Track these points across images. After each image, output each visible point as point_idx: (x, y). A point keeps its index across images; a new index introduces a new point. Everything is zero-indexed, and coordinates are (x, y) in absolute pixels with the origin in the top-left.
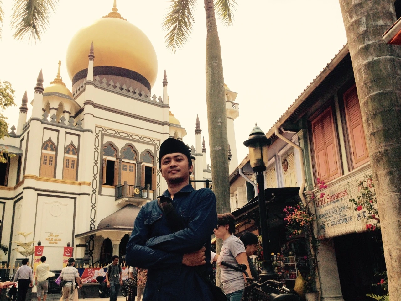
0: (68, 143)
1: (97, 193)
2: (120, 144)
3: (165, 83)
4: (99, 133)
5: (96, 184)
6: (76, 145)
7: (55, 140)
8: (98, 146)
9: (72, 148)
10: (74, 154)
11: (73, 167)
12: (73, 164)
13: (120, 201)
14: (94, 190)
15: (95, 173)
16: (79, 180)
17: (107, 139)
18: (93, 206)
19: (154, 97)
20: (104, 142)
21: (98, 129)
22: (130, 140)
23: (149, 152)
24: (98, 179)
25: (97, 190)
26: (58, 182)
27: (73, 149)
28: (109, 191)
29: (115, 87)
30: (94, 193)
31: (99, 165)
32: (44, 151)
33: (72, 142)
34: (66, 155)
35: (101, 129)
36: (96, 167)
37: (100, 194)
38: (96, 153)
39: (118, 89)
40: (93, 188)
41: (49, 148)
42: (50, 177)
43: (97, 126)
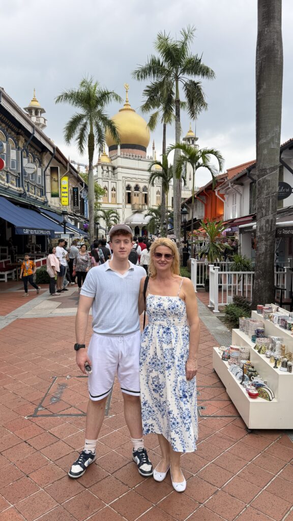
0: (112, 187)
2: (133, 185)
3: (154, 148)
4: (124, 180)
5: (124, 203)
6: (115, 187)
7: (107, 186)
8: (124, 187)
10: (115, 191)
11: (115, 197)
12: (115, 195)
13: (134, 211)
14: (123, 206)
15: (123, 198)
16: (117, 202)
17: (127, 183)
18: (123, 213)
19: (148, 157)
22: (138, 182)
23: (145, 187)
24: (124, 201)
26: (110, 203)
27: (113, 189)
28: (129, 206)
29: (130, 156)
34: (112, 192)
36: (123, 196)
37: (126, 208)
38: (123, 190)
39: (131, 157)
41: (105, 190)
42: (107, 202)
43: (123, 177)
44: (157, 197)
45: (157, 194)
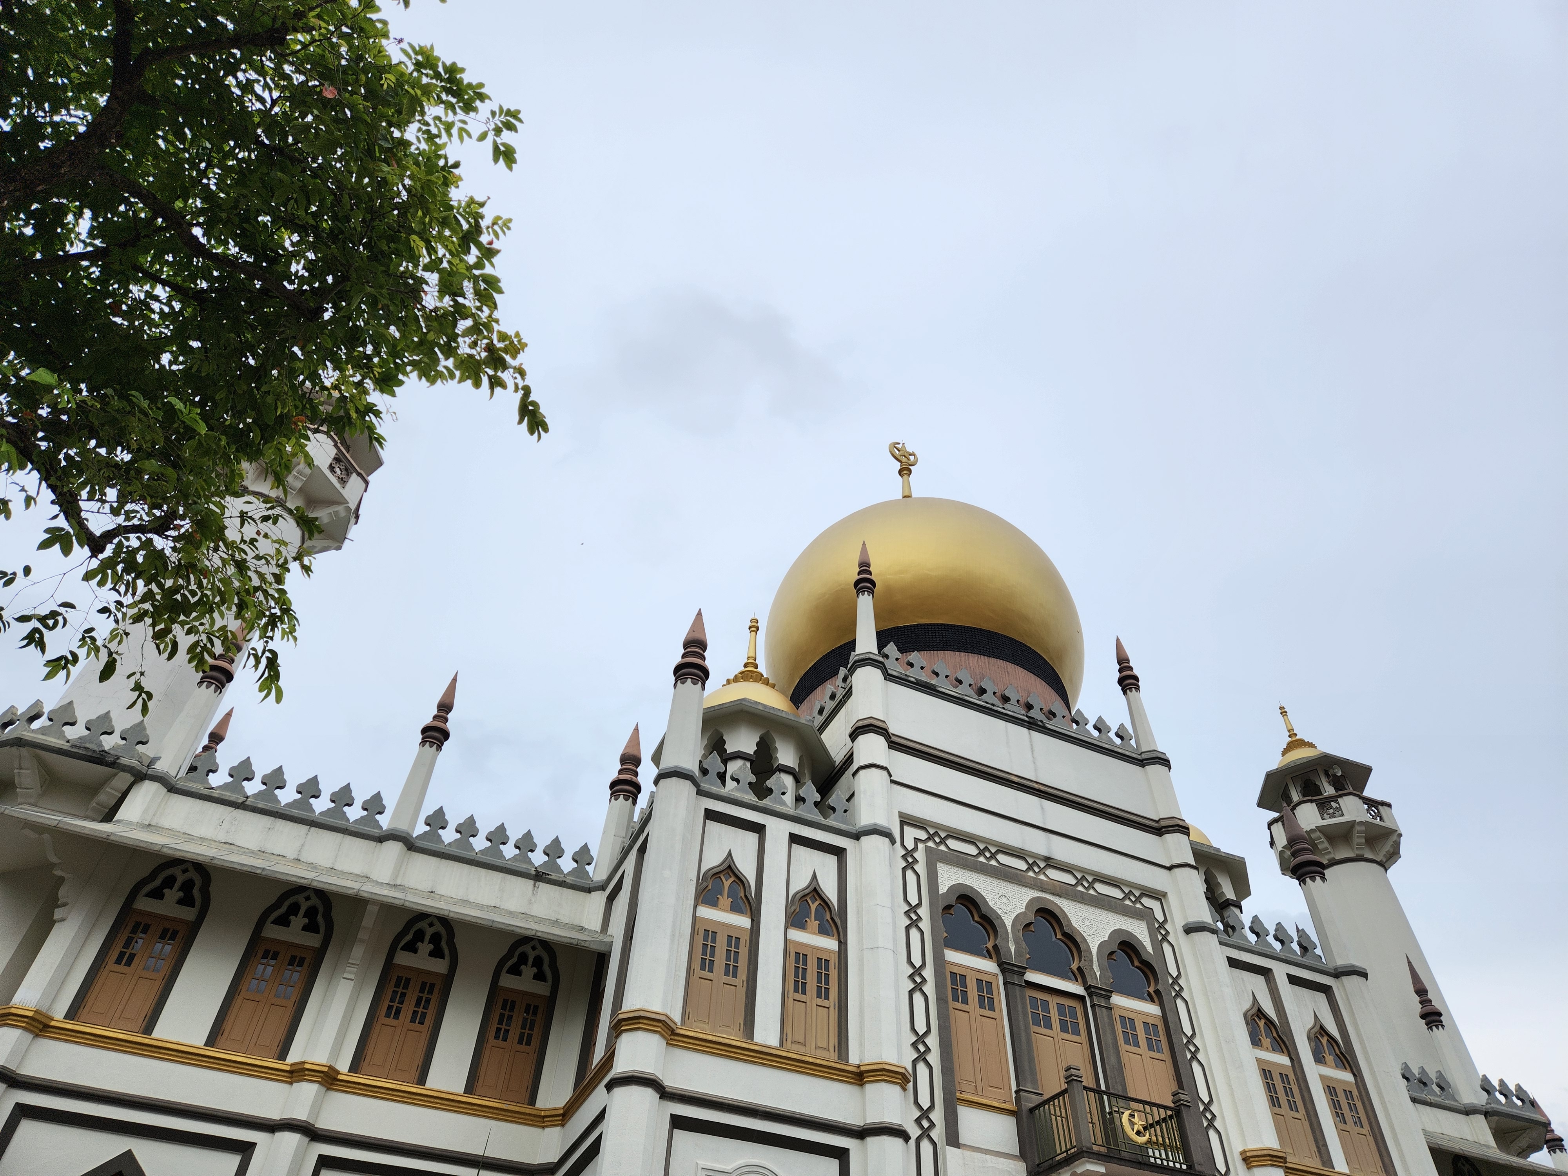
0: (800, 883)
1: (938, 1133)
2: (1007, 904)
3: (1128, 682)
4: (916, 849)
5: (929, 1084)
6: (831, 891)
7: (747, 868)
8: (919, 904)
9: (817, 903)
10: (825, 930)
11: (823, 993)
12: (823, 977)
14: (925, 1114)
15: (921, 1029)
16: (854, 1058)
17: (949, 877)
19: (1101, 727)
20: (943, 889)
21: (911, 834)
22: (1042, 886)
23: (1129, 945)
24: (934, 1058)
25: (937, 1116)
26: (764, 1057)
27: (816, 911)
28: (990, 1126)
30: (926, 1133)
31: (930, 988)
32: (705, 912)
33: (814, 876)
34: (796, 935)
35: (923, 835)
36: (918, 998)
37: (953, 1139)
38: (914, 934)
39: (968, 692)
40: (916, 1102)
41: (724, 901)
42: (735, 1038)
43: (906, 821)
44: (1266, 1074)
45: (1256, 1042)
